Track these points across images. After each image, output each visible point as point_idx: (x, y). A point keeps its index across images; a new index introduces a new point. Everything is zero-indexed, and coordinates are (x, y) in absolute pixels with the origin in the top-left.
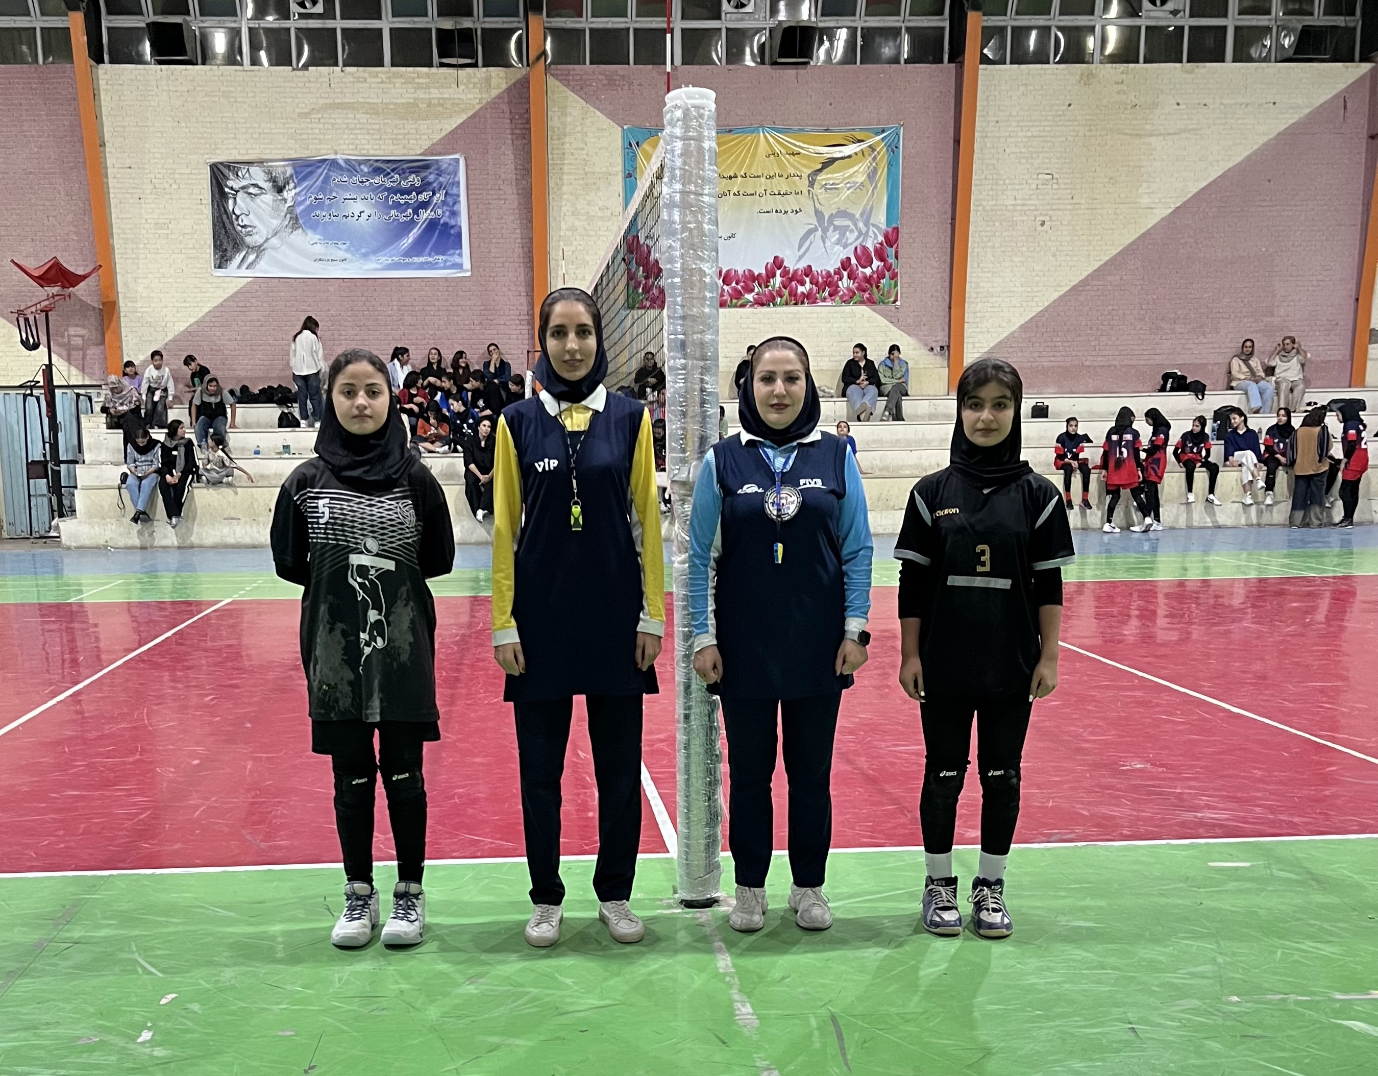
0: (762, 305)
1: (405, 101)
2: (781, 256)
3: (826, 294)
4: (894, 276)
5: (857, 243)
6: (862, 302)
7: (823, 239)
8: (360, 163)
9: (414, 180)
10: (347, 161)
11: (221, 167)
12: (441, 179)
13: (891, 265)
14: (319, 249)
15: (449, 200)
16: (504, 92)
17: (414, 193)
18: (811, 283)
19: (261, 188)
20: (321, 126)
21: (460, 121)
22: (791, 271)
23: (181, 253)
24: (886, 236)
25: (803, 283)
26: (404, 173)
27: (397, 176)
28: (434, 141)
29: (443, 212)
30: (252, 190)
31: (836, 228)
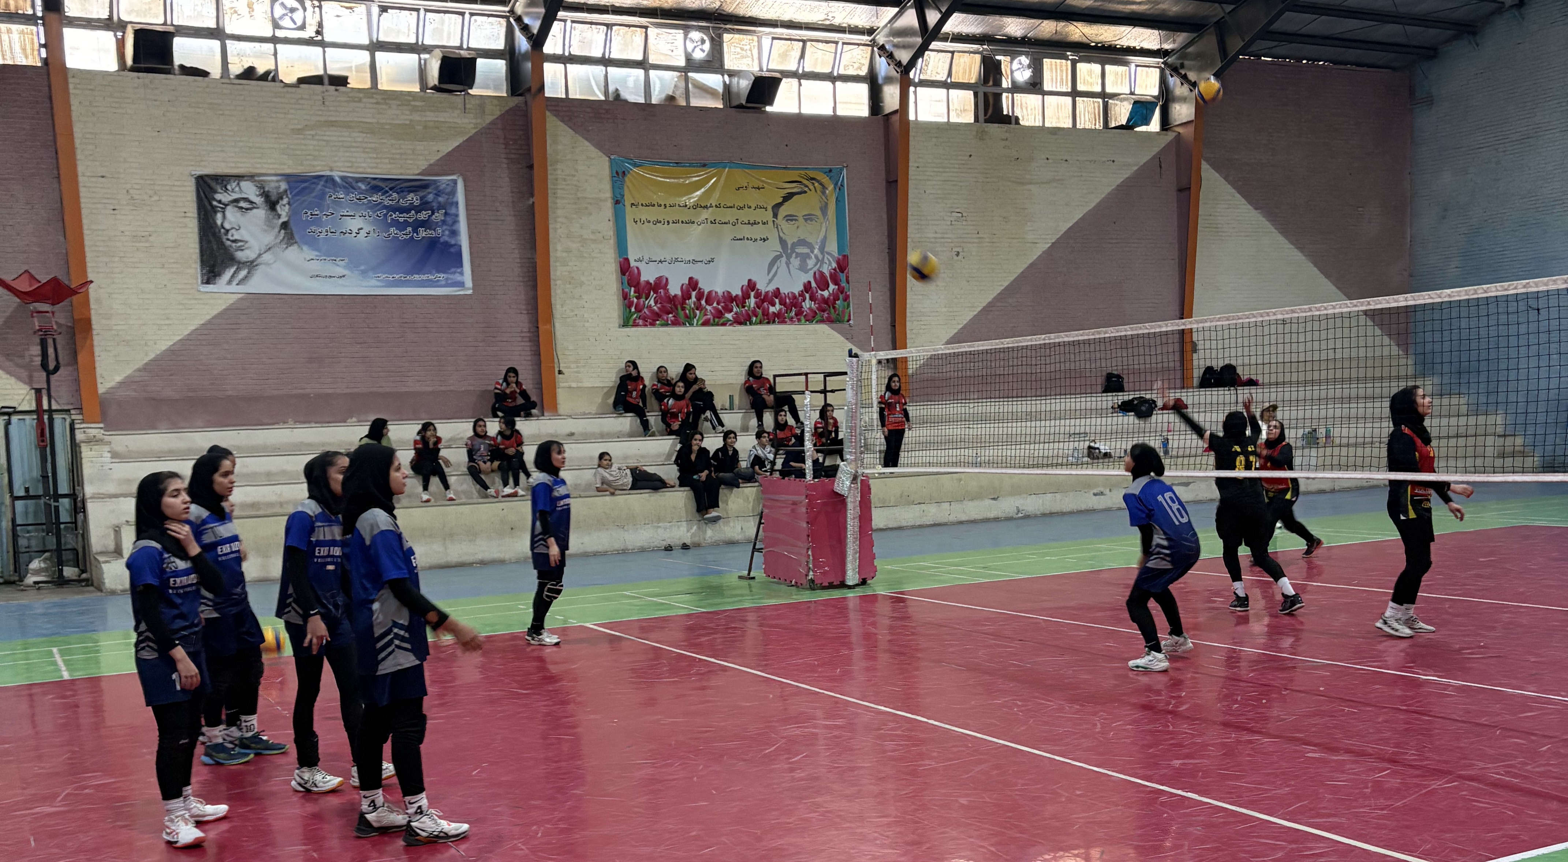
0: (740, 323)
1: (400, 122)
2: (754, 279)
3: (793, 314)
4: (846, 298)
5: (815, 269)
6: (822, 321)
7: (788, 264)
8: (358, 180)
9: (413, 198)
10: (343, 178)
11: (207, 179)
12: (440, 199)
13: (844, 288)
14: (316, 266)
15: (449, 220)
16: (497, 119)
17: (413, 212)
18: (780, 304)
19: (252, 202)
20: (315, 143)
21: (456, 144)
22: (763, 293)
23: (163, 267)
24: (838, 263)
25: (774, 305)
26: (402, 191)
27: (395, 195)
28: (432, 162)
29: (443, 231)
30: (242, 204)
31: (798, 255)
